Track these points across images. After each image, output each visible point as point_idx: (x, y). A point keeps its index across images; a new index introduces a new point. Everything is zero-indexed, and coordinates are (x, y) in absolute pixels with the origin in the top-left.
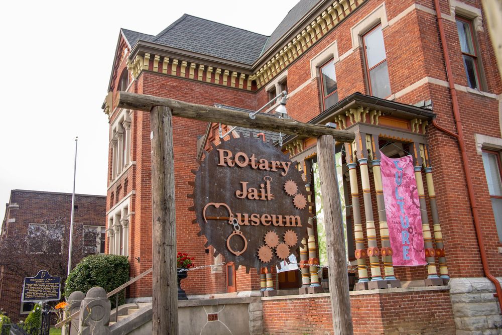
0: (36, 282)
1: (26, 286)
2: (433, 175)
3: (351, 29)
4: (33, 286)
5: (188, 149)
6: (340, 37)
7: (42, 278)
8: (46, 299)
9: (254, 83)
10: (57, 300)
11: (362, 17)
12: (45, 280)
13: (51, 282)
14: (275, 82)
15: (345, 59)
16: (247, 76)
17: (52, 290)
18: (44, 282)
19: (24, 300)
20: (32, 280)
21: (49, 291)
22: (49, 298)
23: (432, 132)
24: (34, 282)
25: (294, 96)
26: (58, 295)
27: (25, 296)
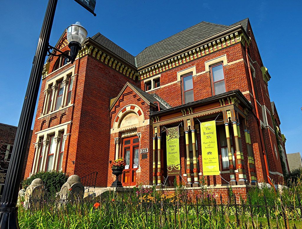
2: (250, 135)
3: (205, 62)
5: (105, 103)
6: (198, 64)
9: (137, 77)
11: (212, 58)
14: (152, 79)
15: (200, 75)
16: (135, 73)
23: (250, 115)
25: (164, 88)
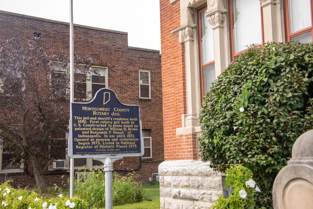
0: (94, 113)
1: (75, 121)
4: (88, 122)
7: (106, 106)
8: (118, 153)
10: (137, 155)
12: (111, 111)
13: (123, 115)
17: (126, 133)
18: (110, 116)
19: (74, 153)
20: (84, 108)
21: (121, 135)
22: (123, 151)
24: (90, 114)
26: (138, 143)
27: (75, 143)
